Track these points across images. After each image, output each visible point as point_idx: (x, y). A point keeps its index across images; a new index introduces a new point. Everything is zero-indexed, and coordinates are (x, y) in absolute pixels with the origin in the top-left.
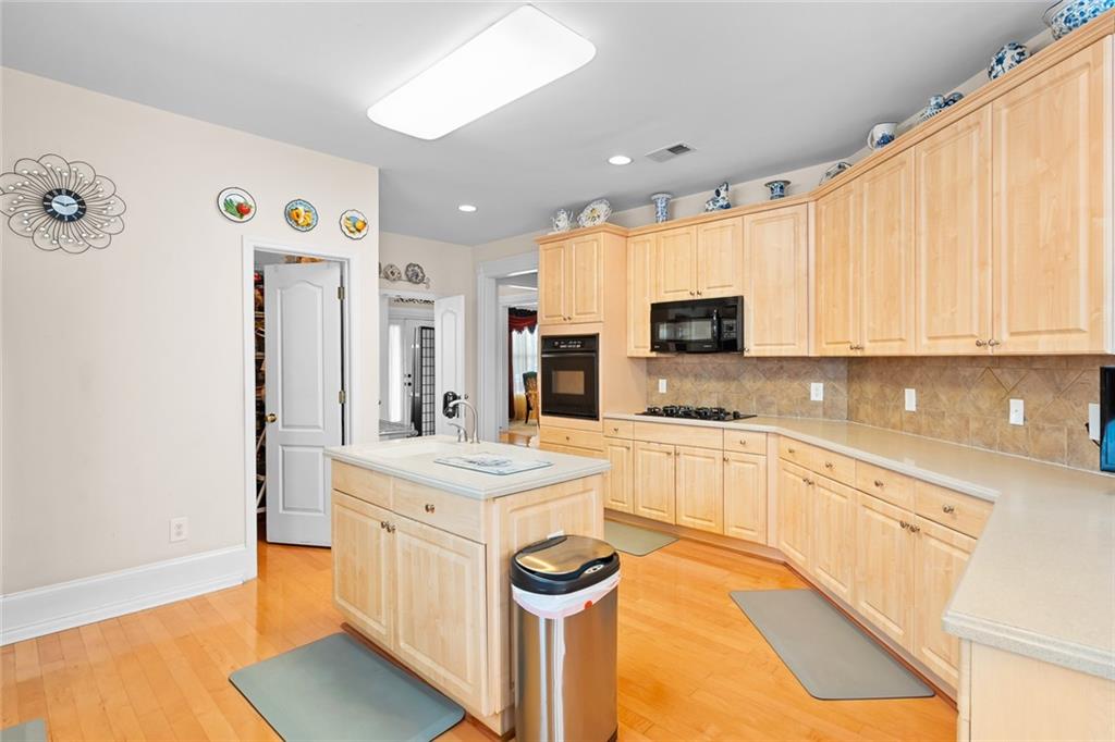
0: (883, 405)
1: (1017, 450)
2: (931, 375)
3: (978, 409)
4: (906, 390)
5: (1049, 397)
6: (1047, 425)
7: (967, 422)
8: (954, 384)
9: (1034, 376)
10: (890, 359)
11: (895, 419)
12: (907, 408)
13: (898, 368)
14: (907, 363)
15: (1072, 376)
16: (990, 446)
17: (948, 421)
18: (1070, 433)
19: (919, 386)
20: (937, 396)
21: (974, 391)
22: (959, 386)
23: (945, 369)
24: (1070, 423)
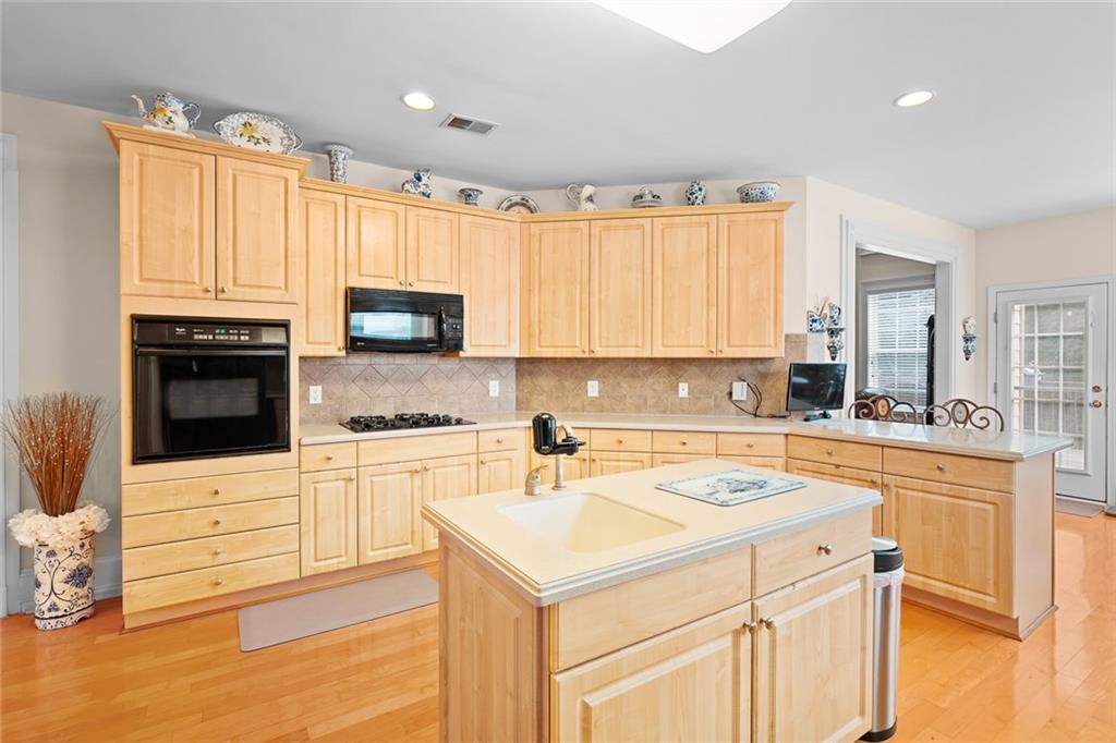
0: (560, 395)
1: (683, 412)
2: (614, 371)
3: (654, 390)
4: (589, 383)
5: (704, 380)
6: (702, 396)
7: (646, 400)
8: (633, 376)
9: (694, 368)
10: (569, 360)
11: (578, 403)
12: (590, 394)
13: (580, 367)
14: (589, 362)
15: (717, 369)
16: (664, 412)
17: (628, 400)
18: (716, 398)
19: (601, 378)
20: (618, 384)
21: (651, 380)
22: (639, 376)
23: (627, 366)
24: (716, 393)
